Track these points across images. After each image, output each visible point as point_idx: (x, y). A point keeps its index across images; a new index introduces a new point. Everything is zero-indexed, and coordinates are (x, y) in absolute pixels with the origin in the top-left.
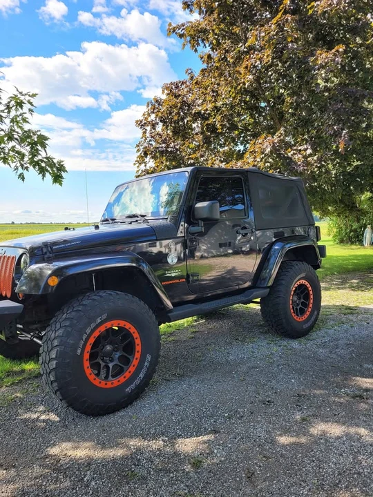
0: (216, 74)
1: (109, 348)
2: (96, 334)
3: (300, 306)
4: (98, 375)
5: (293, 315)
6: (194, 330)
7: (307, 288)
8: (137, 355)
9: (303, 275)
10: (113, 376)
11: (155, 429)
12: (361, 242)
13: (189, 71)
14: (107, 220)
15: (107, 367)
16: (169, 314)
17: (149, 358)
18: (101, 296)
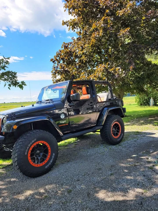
0: (83, 40)
1: (38, 152)
2: (33, 146)
3: (116, 132)
4: (34, 162)
5: (113, 136)
6: (76, 144)
7: (118, 125)
8: (49, 154)
9: (116, 120)
10: (40, 162)
11: (56, 181)
12: (149, 105)
13: (73, 38)
14: (38, 102)
15: (38, 159)
16: (62, 138)
17: (54, 154)
18: (34, 132)
